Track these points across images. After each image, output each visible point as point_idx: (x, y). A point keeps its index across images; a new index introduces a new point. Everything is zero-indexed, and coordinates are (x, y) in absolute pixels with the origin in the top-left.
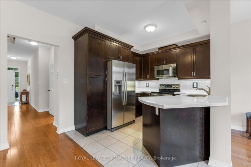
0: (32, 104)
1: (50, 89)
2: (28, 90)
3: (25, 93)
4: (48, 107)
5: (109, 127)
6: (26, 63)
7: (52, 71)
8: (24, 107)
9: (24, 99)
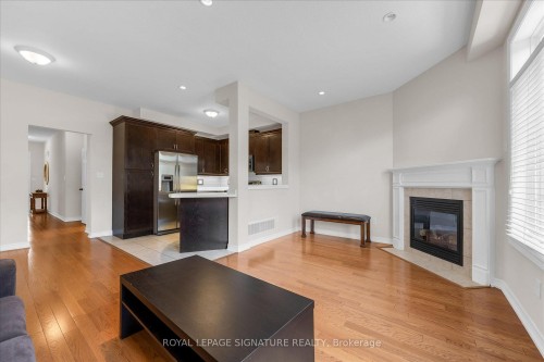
0: (53, 212)
1: (83, 187)
2: (45, 191)
3: (40, 194)
4: (80, 214)
5: (155, 231)
6: (42, 144)
7: (85, 161)
8: (39, 218)
9: (38, 206)
